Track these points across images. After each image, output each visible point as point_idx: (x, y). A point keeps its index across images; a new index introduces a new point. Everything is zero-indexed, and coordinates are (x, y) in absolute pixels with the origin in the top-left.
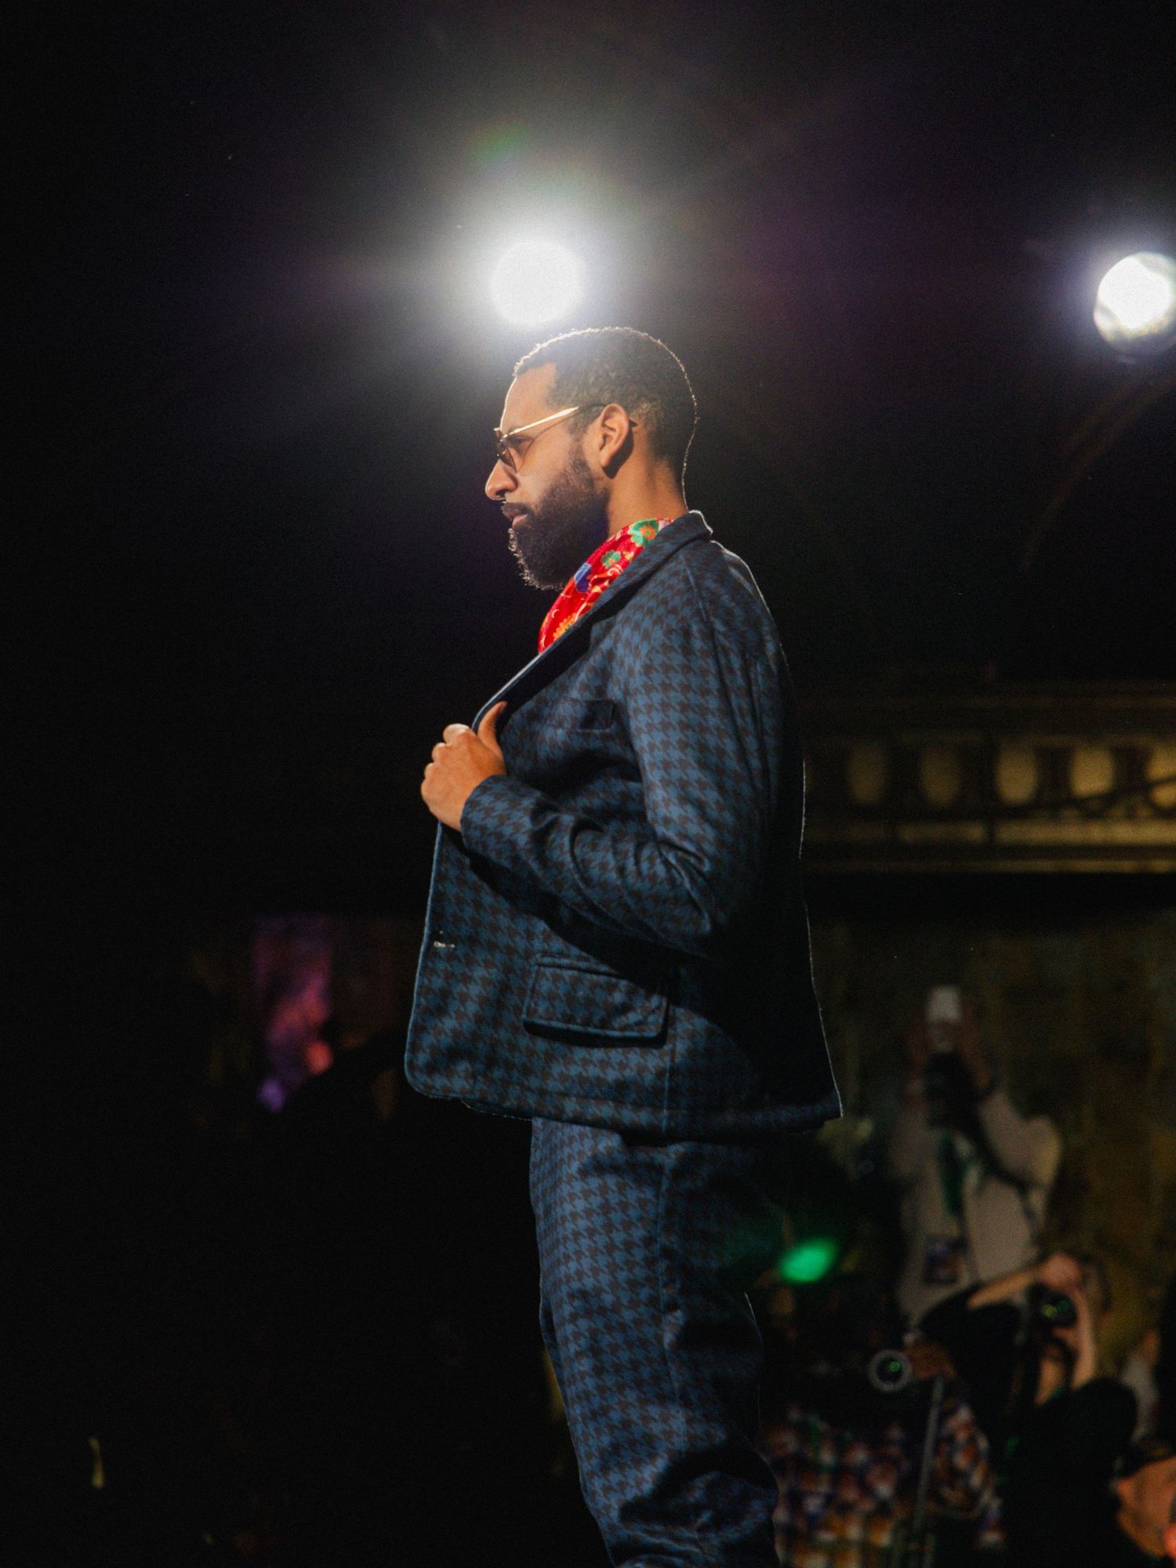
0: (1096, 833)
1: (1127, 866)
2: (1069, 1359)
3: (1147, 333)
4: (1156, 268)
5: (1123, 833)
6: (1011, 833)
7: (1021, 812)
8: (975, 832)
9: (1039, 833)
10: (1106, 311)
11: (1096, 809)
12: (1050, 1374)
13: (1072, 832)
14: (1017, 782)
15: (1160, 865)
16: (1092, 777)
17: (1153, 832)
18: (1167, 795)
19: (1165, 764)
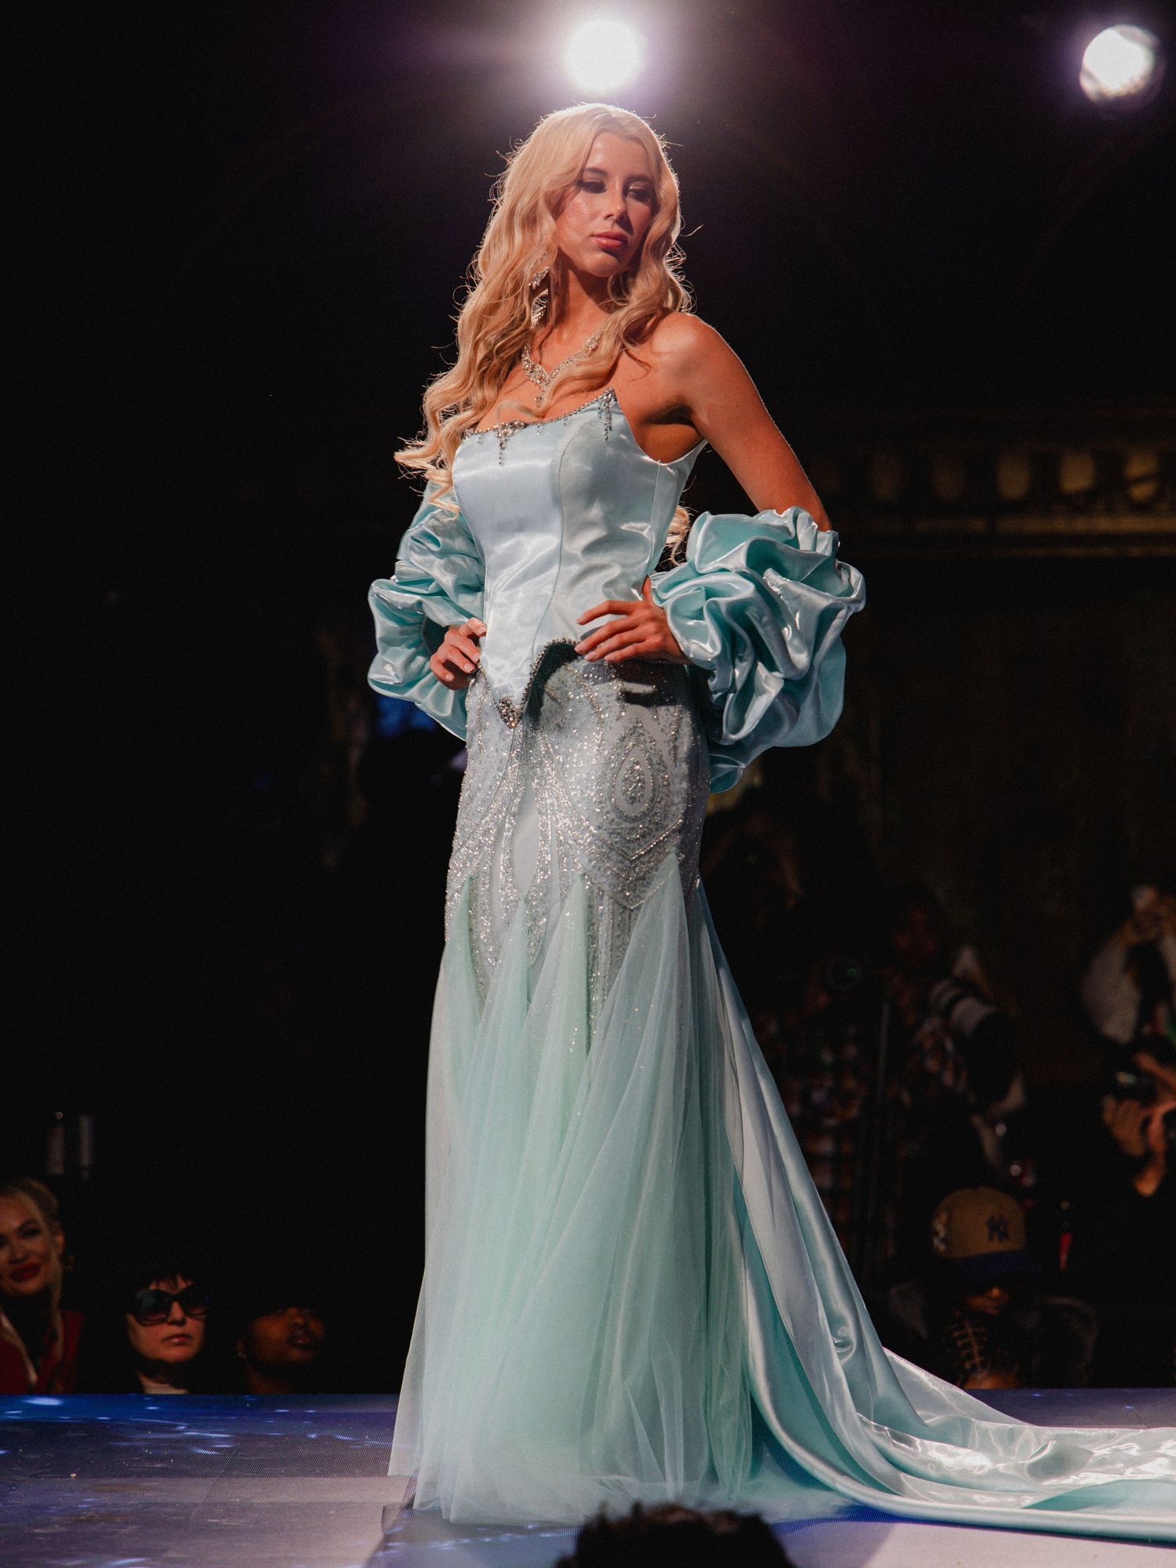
0: (1081, 525)
1: (1107, 551)
3: (1125, 93)
4: (1133, 38)
5: (1104, 524)
6: (1009, 525)
7: (1017, 508)
8: (979, 525)
9: (1033, 525)
10: (1090, 76)
11: (1082, 504)
13: (1060, 524)
14: (1014, 481)
15: (1135, 551)
16: (1077, 477)
17: (1129, 524)
18: (1141, 492)
19: (1139, 466)
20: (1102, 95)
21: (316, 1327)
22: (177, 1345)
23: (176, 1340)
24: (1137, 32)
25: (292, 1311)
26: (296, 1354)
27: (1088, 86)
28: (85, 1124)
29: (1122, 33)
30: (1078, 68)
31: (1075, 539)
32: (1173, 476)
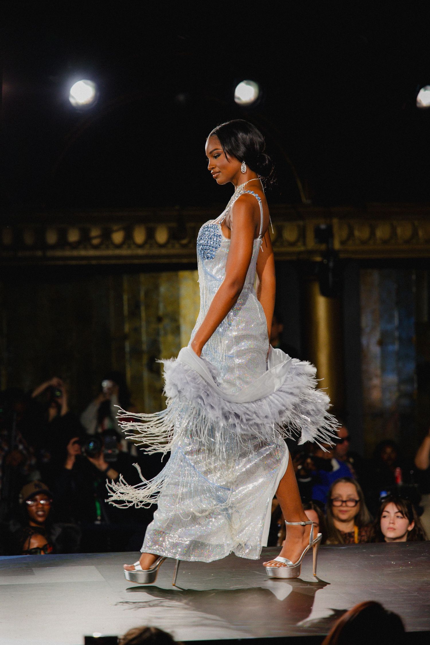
0: (75, 253)
1: (84, 262)
2: (59, 407)
3: (86, 103)
4: (88, 85)
5: (83, 253)
6: (50, 253)
7: (53, 247)
8: (39, 253)
9: (59, 253)
10: (73, 97)
11: (75, 246)
12: (53, 412)
13: (68, 253)
14: (52, 238)
15: (94, 262)
16: (73, 236)
17: (92, 253)
18: (96, 242)
19: (95, 232)
20: (77, 103)
24: (89, 82)
27: (72, 101)
29: (84, 83)
30: (69, 95)
31: (73, 258)
32: (106, 236)
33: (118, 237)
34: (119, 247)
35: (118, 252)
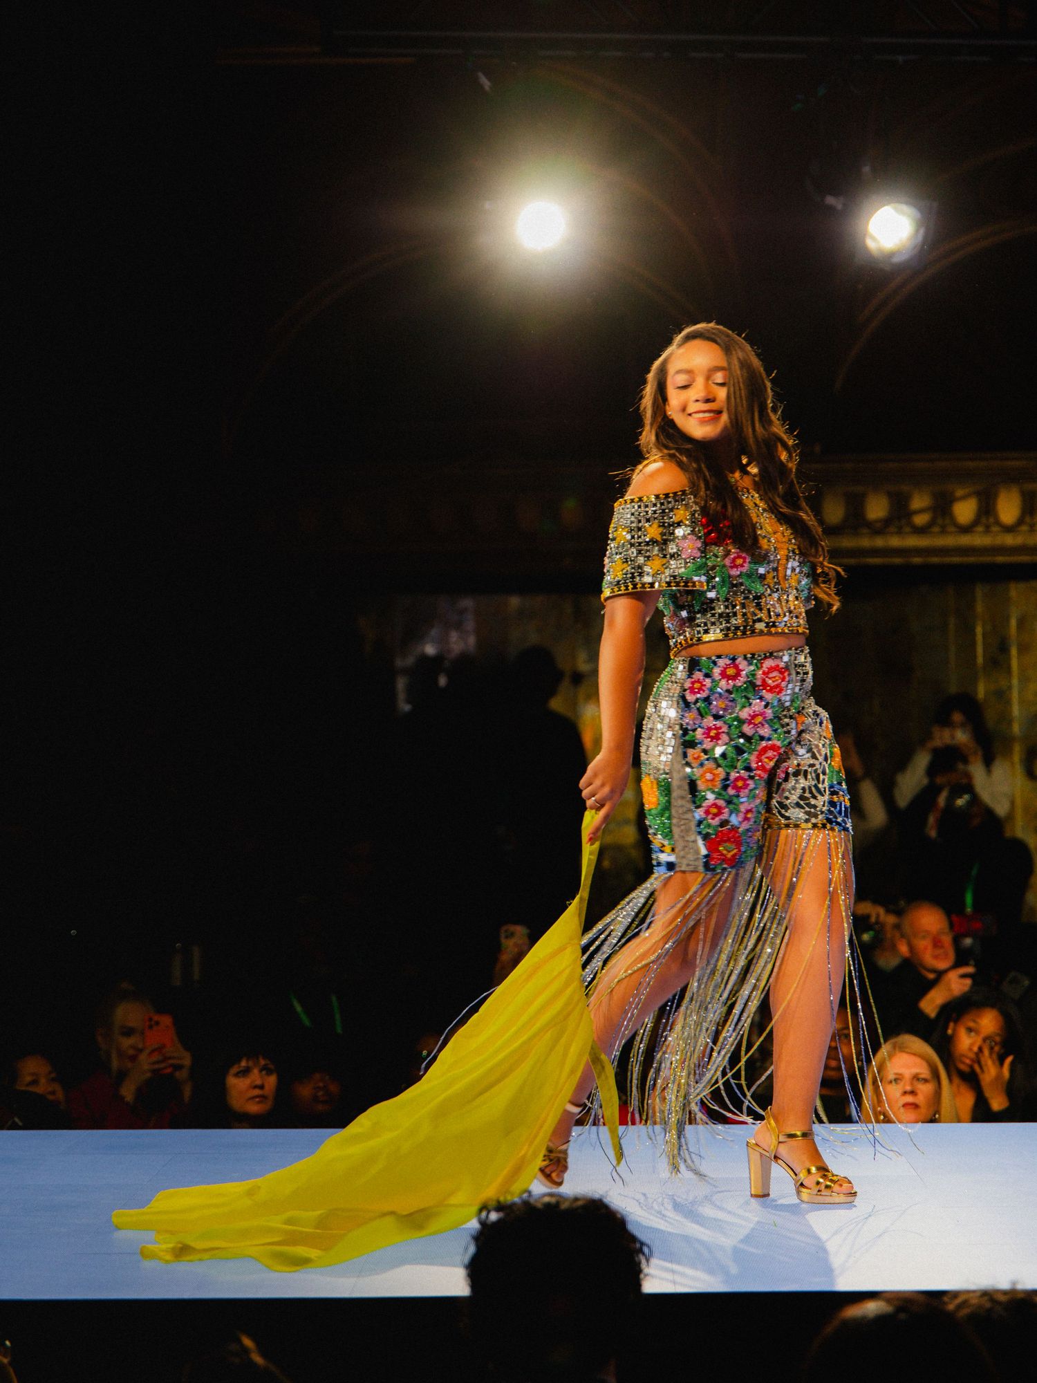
0: (879, 542)
1: (897, 561)
3: (896, 249)
4: (903, 213)
5: (895, 542)
7: (836, 531)
9: (848, 543)
10: (874, 239)
11: (880, 528)
13: (865, 542)
14: (834, 511)
15: (917, 560)
16: (877, 509)
17: (912, 541)
18: (920, 520)
19: (919, 501)
20: (880, 250)
21: (334, 1088)
22: (259, 1102)
23: (257, 1100)
24: (905, 208)
25: (317, 1076)
26: (320, 1107)
27: (871, 245)
28: (196, 952)
29: (896, 210)
30: (865, 234)
31: (875, 552)
32: (942, 507)
33: (965, 511)
34: (966, 530)
35: (965, 540)
